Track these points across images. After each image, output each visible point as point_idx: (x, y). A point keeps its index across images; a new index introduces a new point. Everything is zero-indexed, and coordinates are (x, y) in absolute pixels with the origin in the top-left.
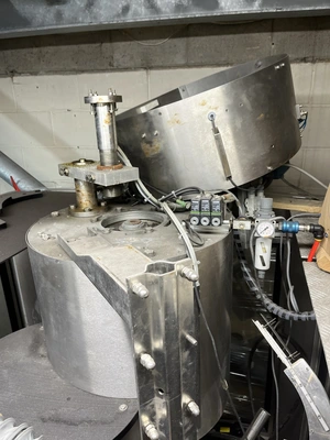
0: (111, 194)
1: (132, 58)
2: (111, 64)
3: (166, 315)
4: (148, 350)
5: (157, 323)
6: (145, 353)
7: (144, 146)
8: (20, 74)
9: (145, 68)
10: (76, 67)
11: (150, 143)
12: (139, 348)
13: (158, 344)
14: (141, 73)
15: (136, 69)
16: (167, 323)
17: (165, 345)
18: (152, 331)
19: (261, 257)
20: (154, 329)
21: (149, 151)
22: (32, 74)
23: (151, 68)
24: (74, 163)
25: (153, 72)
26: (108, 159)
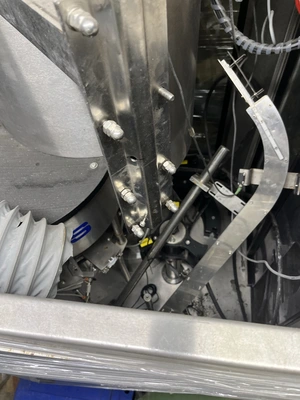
3: (130, 63)
4: (111, 114)
5: (117, 76)
6: (108, 119)
12: (98, 113)
13: (123, 105)
16: (132, 75)
17: (132, 106)
18: (112, 89)
20: (116, 86)
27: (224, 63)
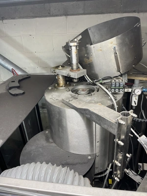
1: (59, 10)
2: (49, 13)
6: (119, 141)
7: (85, 59)
8: (6, 19)
9: (65, 15)
10: (33, 15)
11: (88, 58)
14: (63, 18)
15: (61, 15)
17: (125, 138)
18: (121, 134)
19: (135, 102)
21: (88, 62)
22: (12, 19)
23: (68, 15)
25: (69, 17)
26: (75, 67)
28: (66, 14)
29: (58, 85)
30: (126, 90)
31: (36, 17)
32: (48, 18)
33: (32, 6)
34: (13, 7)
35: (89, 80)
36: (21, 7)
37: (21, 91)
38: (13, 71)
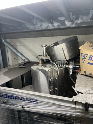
0: (45, 61)
1: (49, 34)
2: (44, 36)
7: (51, 53)
10: (37, 36)
11: (52, 52)
21: (52, 54)
24: (39, 56)
26: (45, 55)
27: (72, 86)
28: (52, 36)
29: (39, 64)
30: (66, 66)
31: (39, 37)
32: (44, 38)
33: (37, 32)
34: (29, 33)
35: (51, 61)
36: (32, 33)
37: (24, 67)
38: (24, 60)
